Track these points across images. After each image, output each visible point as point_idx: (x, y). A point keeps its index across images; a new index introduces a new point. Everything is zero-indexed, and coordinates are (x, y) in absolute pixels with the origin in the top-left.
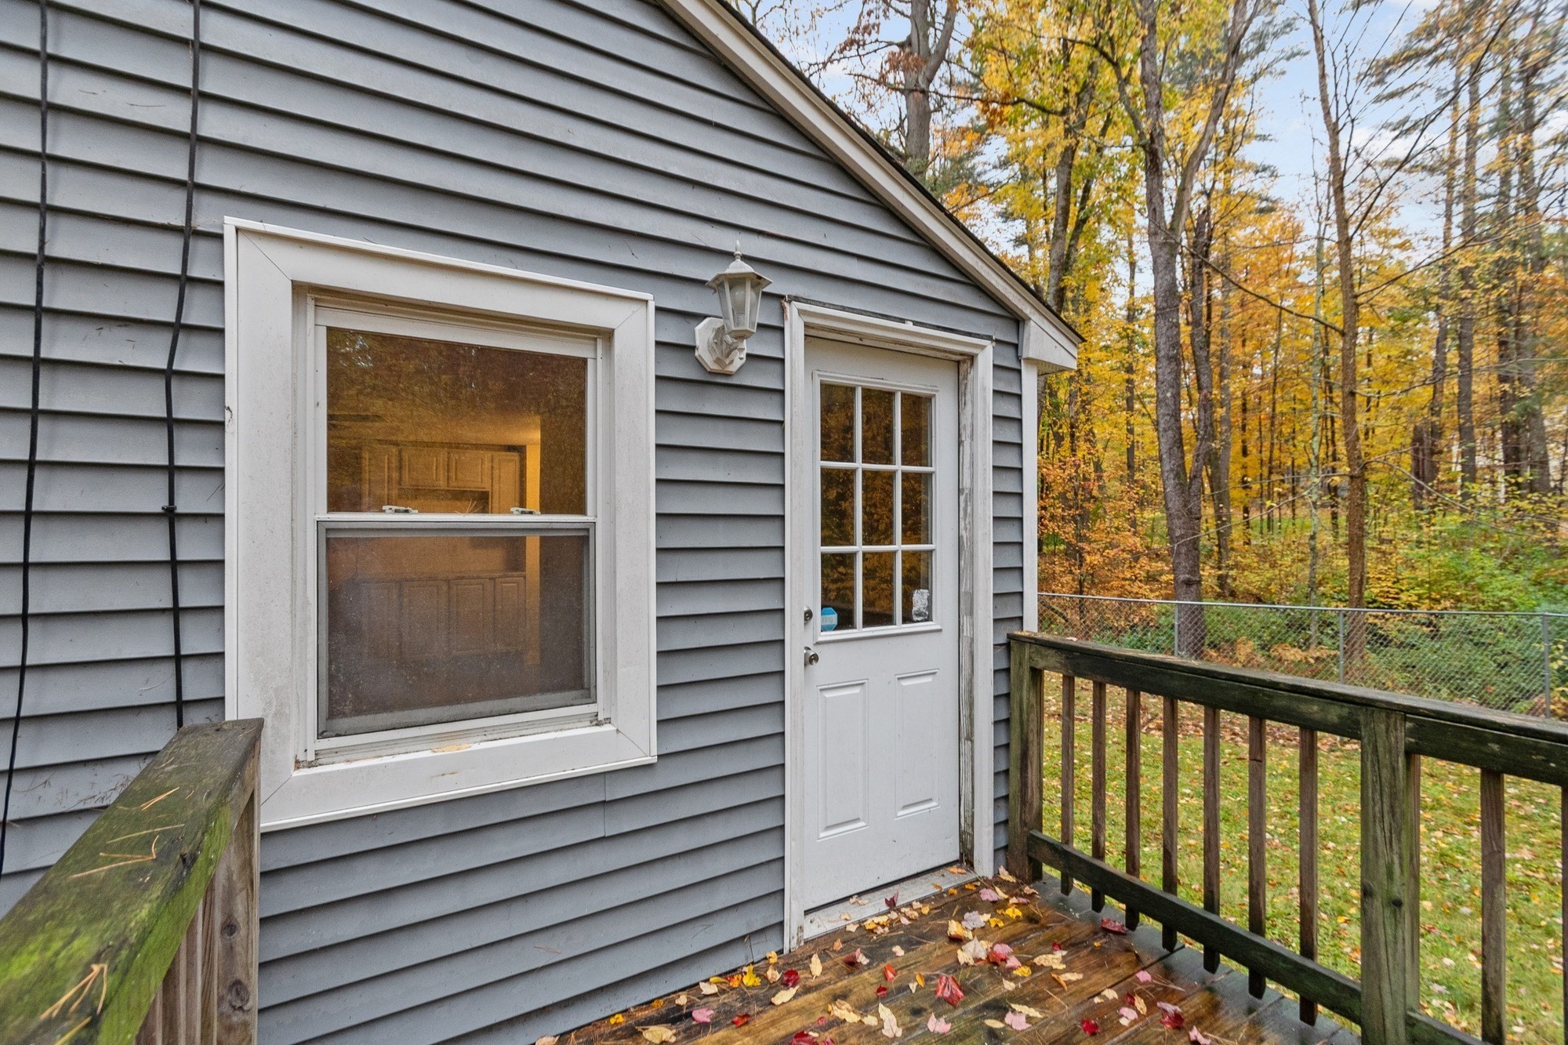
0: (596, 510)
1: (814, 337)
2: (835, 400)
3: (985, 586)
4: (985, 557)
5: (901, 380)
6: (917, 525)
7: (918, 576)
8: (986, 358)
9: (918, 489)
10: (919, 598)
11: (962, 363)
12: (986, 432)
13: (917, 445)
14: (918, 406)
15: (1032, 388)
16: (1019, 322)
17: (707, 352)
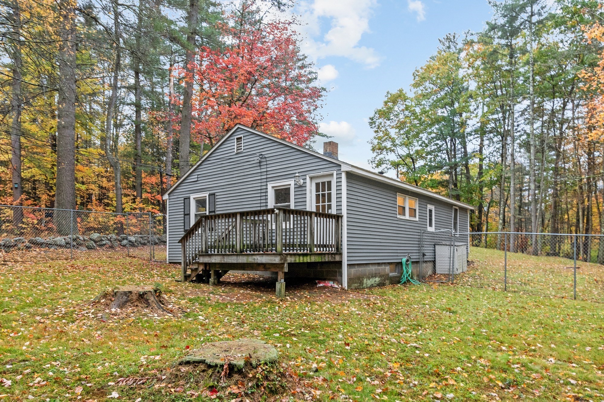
0: (291, 202)
1: (311, 178)
2: (317, 185)
3: (336, 208)
4: (335, 204)
5: (326, 180)
6: (330, 200)
7: (330, 207)
8: (335, 176)
9: (329, 195)
12: (335, 184)
13: (329, 188)
14: (329, 183)
15: (344, 176)
16: (340, 166)
17: (298, 184)
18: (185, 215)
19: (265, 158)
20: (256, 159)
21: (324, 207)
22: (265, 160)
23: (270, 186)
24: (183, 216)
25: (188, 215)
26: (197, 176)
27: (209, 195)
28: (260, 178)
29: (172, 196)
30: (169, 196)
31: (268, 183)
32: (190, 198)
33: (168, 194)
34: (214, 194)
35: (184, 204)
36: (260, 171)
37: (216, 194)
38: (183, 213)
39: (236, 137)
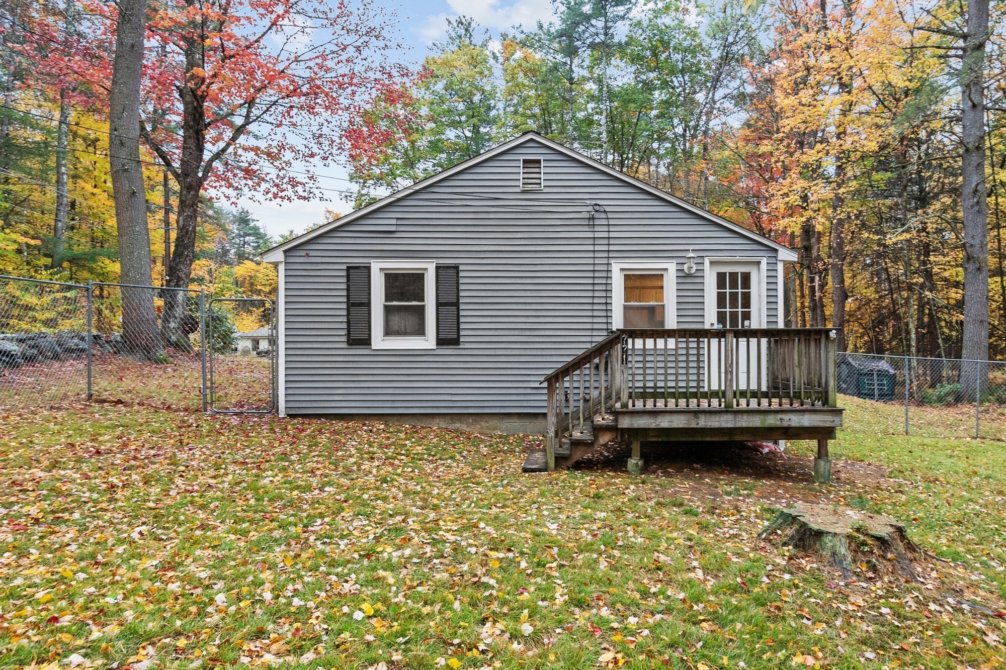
0: (665, 302)
1: (712, 263)
2: (721, 277)
3: (765, 319)
4: (765, 312)
5: (740, 269)
6: (746, 305)
7: (747, 316)
8: (763, 266)
9: (746, 296)
10: (746, 323)
11: (759, 263)
12: (765, 280)
13: (746, 285)
14: (746, 278)
15: (780, 267)
16: (776, 251)
17: (686, 271)
18: (350, 305)
19: (605, 212)
20: (585, 211)
21: (734, 316)
22: (603, 215)
23: (616, 268)
24: (344, 306)
25: (361, 304)
26: (394, 222)
27: (438, 268)
28: (591, 248)
29: (299, 258)
30: (286, 257)
31: (612, 261)
32: (368, 268)
33: (285, 252)
34: (456, 268)
35: (348, 280)
36: (591, 235)
37: (461, 268)
38: (345, 299)
39: (522, 158)
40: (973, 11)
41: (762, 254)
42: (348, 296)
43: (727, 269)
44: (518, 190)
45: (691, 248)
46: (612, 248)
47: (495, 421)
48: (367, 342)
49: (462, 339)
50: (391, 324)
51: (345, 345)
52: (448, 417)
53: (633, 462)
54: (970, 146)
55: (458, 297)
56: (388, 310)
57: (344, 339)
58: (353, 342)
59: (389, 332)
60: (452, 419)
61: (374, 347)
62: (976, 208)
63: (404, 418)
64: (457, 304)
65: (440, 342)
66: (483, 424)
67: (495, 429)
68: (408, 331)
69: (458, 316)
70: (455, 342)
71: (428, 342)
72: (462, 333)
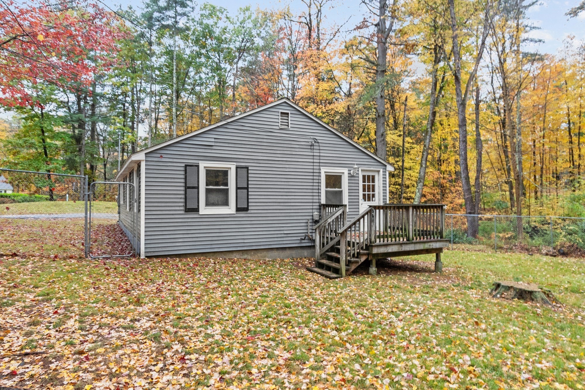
0: (343, 189)
1: (362, 170)
2: (364, 177)
3: (382, 198)
4: (382, 194)
5: (371, 174)
6: (373, 190)
7: (373, 196)
8: (381, 173)
9: (373, 186)
10: (374, 199)
11: (379, 171)
12: (381, 179)
13: (373, 181)
14: (373, 177)
15: (387, 173)
16: (386, 166)
17: (352, 174)
18: (187, 188)
19: (318, 142)
20: (310, 142)
22: (318, 145)
23: (323, 171)
24: (183, 188)
25: (193, 188)
26: (213, 140)
27: (237, 168)
28: (312, 161)
29: (155, 158)
30: (146, 157)
31: (322, 168)
32: (198, 166)
33: (146, 154)
34: (247, 168)
35: (186, 173)
36: (312, 154)
37: (250, 168)
38: (183, 185)
39: (280, 111)
40: (381, 55)
41: (381, 167)
42: (186, 183)
43: (366, 174)
44: (278, 128)
45: (355, 163)
46: (321, 161)
47: (265, 253)
48: (197, 210)
49: (249, 208)
50: (210, 199)
51: (183, 212)
52: (241, 252)
53: (373, 269)
54: (380, 114)
55: (248, 184)
56: (208, 191)
57: (183, 208)
58: (188, 210)
59: (208, 204)
60: (243, 253)
61: (200, 213)
62: (383, 142)
63: (216, 254)
64: (247, 188)
65: (238, 210)
66: (259, 255)
67: (265, 257)
68: (220, 203)
69: (248, 195)
70: (246, 209)
71: (231, 209)
72: (250, 204)
